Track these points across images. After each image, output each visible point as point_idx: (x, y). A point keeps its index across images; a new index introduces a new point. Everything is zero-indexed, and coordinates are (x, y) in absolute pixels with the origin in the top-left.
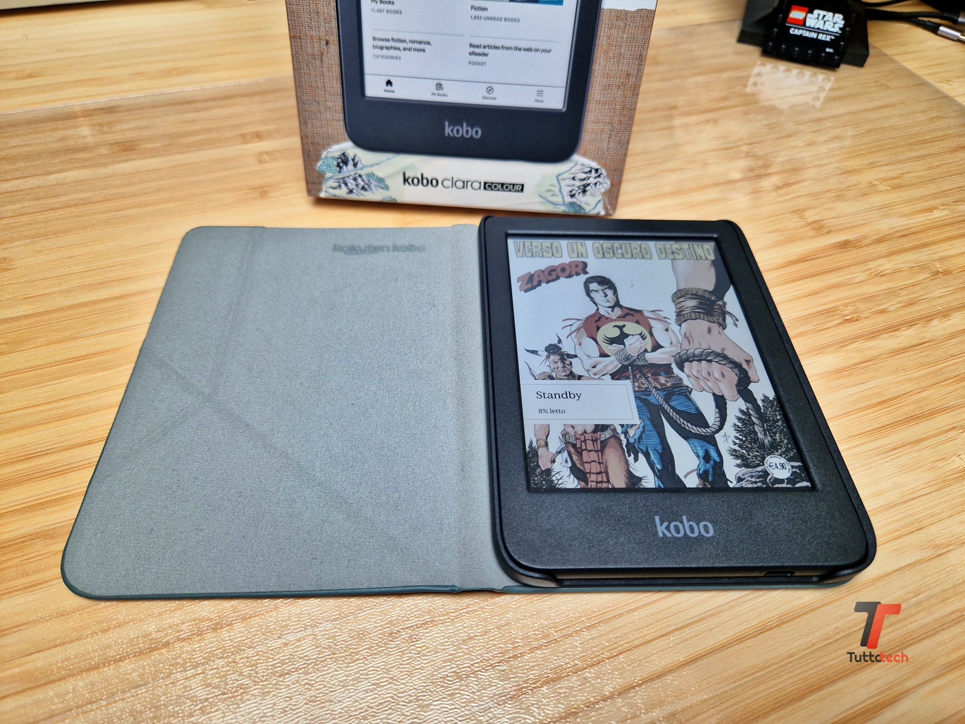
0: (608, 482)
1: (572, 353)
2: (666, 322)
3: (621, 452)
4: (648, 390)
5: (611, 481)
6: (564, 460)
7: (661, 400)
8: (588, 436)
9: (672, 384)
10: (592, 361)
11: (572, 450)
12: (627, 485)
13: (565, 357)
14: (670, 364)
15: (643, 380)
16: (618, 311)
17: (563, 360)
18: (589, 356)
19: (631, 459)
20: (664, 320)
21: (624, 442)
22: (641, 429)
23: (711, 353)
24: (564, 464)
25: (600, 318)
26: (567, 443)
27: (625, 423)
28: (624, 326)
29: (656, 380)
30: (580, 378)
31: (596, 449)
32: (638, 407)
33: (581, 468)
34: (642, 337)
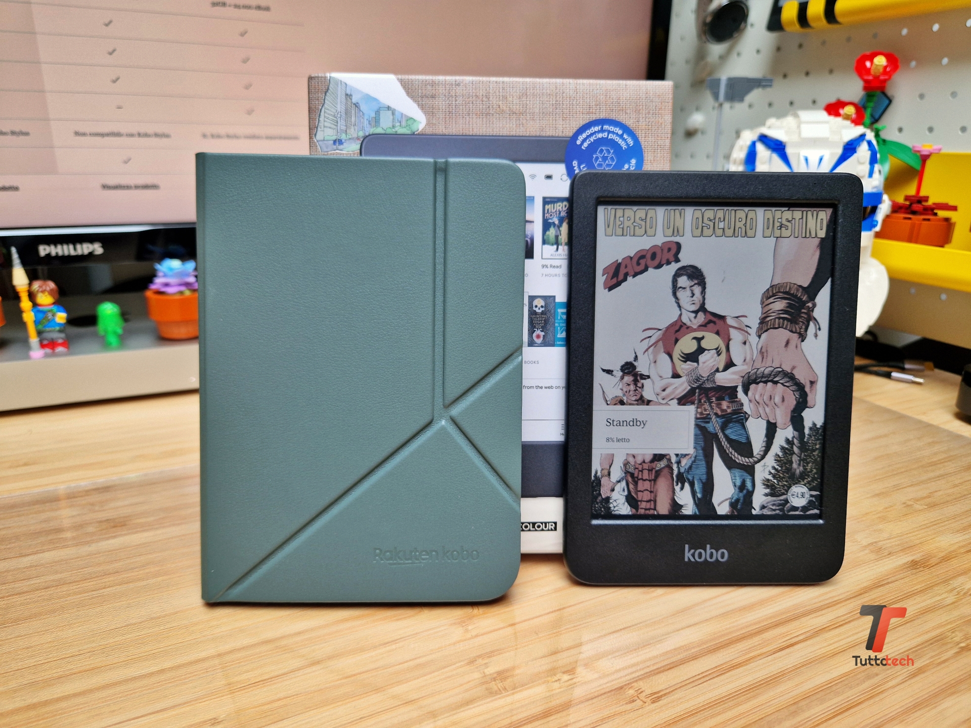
0: (655, 509)
1: (646, 373)
2: (747, 332)
3: (671, 482)
4: (709, 416)
5: (657, 509)
6: (622, 489)
7: (718, 428)
8: (646, 466)
9: (733, 410)
10: (663, 383)
11: (630, 479)
12: (669, 512)
13: (639, 378)
14: (737, 387)
15: (707, 406)
16: (701, 317)
17: (636, 381)
18: (661, 377)
19: (677, 488)
20: (744, 329)
21: (676, 472)
22: (693, 459)
23: (780, 372)
24: (621, 493)
25: (681, 326)
26: (627, 472)
27: (679, 452)
28: (703, 338)
29: (719, 405)
30: (648, 402)
31: (650, 479)
32: (696, 435)
33: (635, 496)
34: (718, 352)
